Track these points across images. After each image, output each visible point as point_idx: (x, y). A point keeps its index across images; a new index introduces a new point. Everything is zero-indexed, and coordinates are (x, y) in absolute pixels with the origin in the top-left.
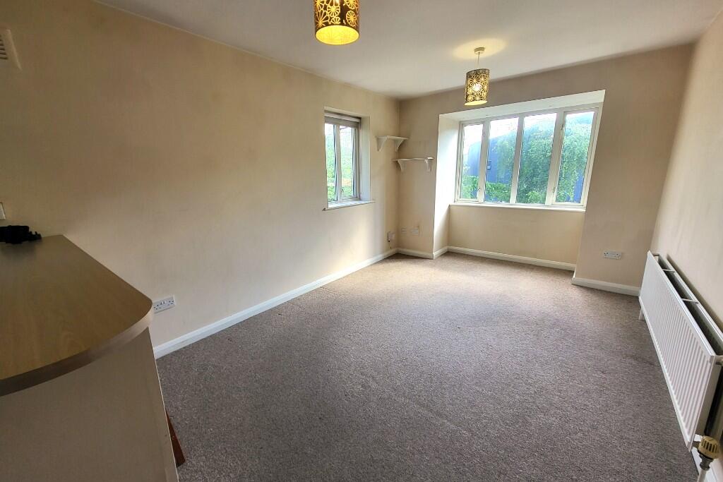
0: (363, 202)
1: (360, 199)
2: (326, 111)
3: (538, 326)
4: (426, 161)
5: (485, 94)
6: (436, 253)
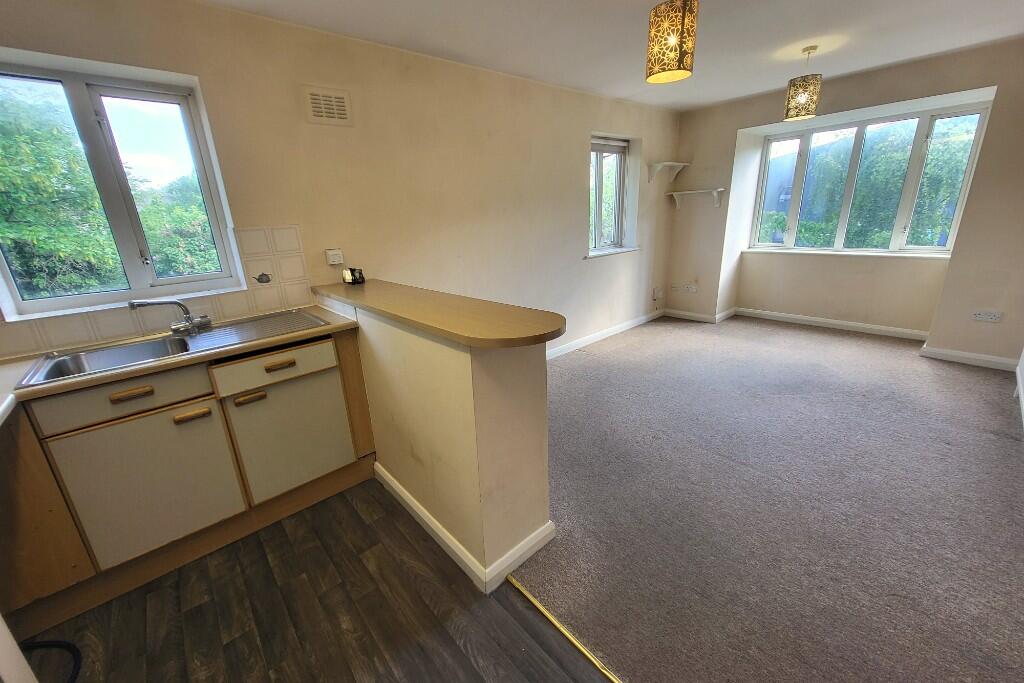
0: (624, 250)
1: (621, 246)
2: (594, 137)
3: (866, 398)
4: (715, 194)
5: (814, 106)
6: (718, 316)
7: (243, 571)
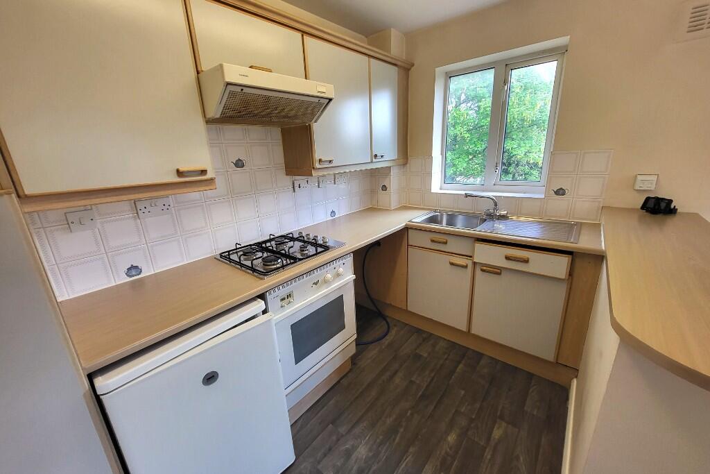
7: (446, 359)
